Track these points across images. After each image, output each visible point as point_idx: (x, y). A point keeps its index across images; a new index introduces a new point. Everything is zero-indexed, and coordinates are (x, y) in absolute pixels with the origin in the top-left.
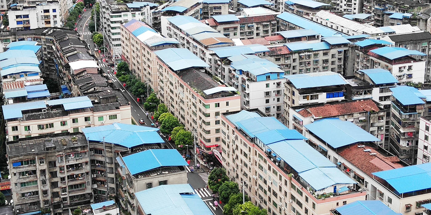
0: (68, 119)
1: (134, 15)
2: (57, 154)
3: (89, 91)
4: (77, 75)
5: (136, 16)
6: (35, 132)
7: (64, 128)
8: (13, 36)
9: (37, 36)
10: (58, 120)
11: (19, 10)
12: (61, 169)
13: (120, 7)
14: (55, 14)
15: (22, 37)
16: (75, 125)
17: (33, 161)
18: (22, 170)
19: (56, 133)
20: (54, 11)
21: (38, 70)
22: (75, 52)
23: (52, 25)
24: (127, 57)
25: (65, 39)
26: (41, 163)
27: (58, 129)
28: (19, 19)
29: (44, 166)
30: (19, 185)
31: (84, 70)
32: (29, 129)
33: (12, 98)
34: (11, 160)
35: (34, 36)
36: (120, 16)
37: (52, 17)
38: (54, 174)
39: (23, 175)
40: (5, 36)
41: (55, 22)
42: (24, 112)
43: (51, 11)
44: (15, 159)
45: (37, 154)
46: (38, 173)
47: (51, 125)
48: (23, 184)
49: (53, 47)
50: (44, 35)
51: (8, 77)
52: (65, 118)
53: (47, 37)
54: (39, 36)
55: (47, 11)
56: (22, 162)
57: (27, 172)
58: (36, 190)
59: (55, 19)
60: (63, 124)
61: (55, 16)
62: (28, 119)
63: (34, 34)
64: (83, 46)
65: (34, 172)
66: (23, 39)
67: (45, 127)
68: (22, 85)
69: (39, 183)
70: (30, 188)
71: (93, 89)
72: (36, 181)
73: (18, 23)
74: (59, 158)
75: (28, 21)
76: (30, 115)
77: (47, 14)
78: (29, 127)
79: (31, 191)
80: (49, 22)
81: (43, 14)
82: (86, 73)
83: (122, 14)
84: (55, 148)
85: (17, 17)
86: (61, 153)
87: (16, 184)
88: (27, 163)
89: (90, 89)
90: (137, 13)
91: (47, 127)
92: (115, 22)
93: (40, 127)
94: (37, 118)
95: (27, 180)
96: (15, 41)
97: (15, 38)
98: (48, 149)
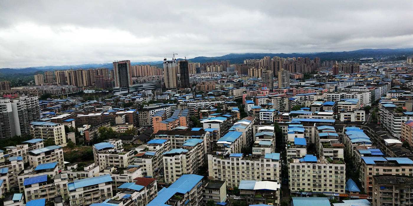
0: (400, 168)
1: (408, 118)
2: (406, 186)
3: (402, 155)
4: (390, 146)
5: (410, 119)
6: (381, 172)
7: (397, 173)
8: (346, 124)
9: (358, 125)
10: (394, 168)
11: (346, 112)
12: (407, 194)
13: (399, 114)
14: (362, 115)
15: (351, 125)
16: (403, 172)
17: (391, 188)
18: (384, 191)
19: (393, 175)
20: (363, 114)
21: (370, 141)
22: (386, 135)
23: (361, 120)
24: (407, 140)
25: (376, 128)
26: (396, 189)
27: (394, 172)
28: (346, 117)
29: (398, 192)
30: (382, 199)
31: (395, 144)
32: (378, 171)
33: (363, 154)
34: (380, 185)
35: (357, 125)
36: (400, 118)
37: (361, 117)
38: (402, 197)
39: (385, 194)
40: (342, 124)
41: (363, 119)
42: (375, 162)
43: (361, 114)
44: (382, 185)
45: (394, 185)
46: (394, 195)
47: (391, 170)
48: (384, 198)
49: (368, 131)
50: (363, 125)
51: (356, 143)
52: (398, 168)
53: (364, 126)
54: (359, 125)
55: (359, 114)
56: (385, 187)
57: (387, 193)
58: (391, 203)
59: (363, 118)
60: (397, 170)
61: (363, 116)
62: (378, 165)
63: (357, 124)
64: (387, 132)
65: (391, 193)
66: (351, 126)
67: (387, 170)
68: (366, 148)
69: (393, 200)
70: (388, 201)
71: (405, 154)
72: (392, 199)
73: (345, 118)
74: (407, 188)
75: (350, 118)
76: (378, 164)
77: (359, 115)
78: (378, 169)
79: (388, 203)
80: (359, 119)
81: (357, 115)
82: (396, 146)
83: (402, 117)
84: (405, 183)
85: (345, 115)
86: (408, 186)
87: (380, 198)
88: (388, 188)
89: (403, 154)
90: (410, 117)
91: (388, 171)
92: (397, 121)
93: (384, 170)
94: (382, 165)
95: (387, 197)
96: (347, 127)
97: (347, 125)
98: (400, 183)
